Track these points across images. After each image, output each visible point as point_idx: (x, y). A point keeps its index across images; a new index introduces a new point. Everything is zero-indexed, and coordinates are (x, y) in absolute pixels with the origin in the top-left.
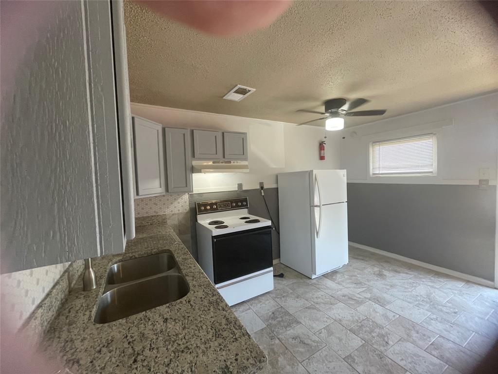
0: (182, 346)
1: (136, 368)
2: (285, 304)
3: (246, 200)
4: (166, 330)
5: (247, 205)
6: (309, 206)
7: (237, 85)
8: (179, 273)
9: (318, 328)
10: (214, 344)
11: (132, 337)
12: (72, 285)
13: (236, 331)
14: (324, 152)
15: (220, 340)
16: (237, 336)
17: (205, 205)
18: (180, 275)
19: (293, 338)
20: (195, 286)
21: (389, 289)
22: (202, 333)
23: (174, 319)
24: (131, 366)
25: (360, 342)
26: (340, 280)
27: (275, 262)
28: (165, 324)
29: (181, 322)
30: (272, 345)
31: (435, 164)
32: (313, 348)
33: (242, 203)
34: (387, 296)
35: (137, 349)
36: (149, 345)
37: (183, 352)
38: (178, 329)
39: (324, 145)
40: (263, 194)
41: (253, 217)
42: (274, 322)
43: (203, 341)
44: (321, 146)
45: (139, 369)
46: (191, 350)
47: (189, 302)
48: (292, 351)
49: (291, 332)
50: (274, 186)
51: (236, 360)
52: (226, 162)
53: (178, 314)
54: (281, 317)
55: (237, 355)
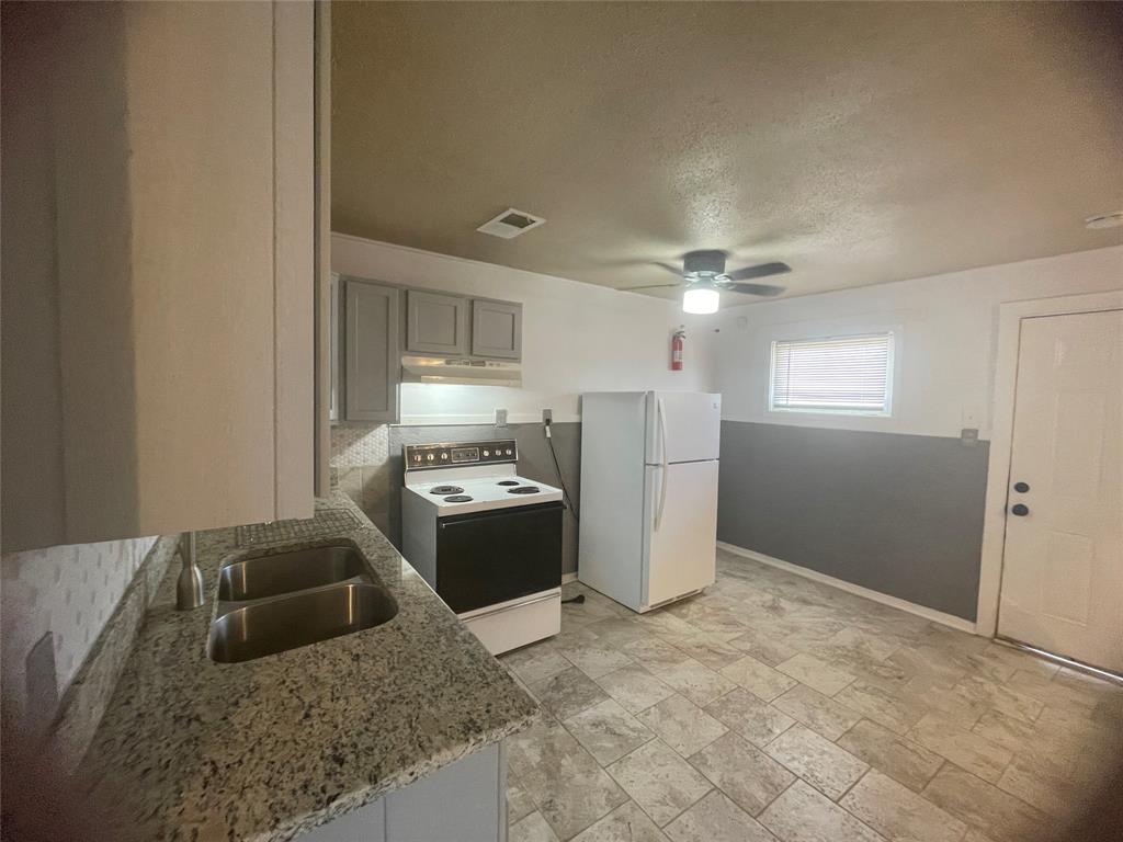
0: (392, 695)
1: (312, 726)
2: (581, 661)
3: (512, 445)
4: (359, 672)
5: (513, 456)
6: (642, 465)
7: (506, 209)
8: (374, 583)
9: (644, 706)
10: (450, 691)
11: (295, 683)
12: (151, 600)
13: (488, 673)
14: (681, 355)
15: (460, 686)
16: (489, 680)
17: (424, 453)
18: (375, 586)
19: (594, 725)
20: (407, 604)
21: (786, 635)
22: (426, 677)
23: (371, 655)
24: (300, 723)
25: (719, 729)
26: (695, 616)
27: (566, 578)
28: (356, 663)
29: (385, 661)
30: (551, 737)
31: (888, 394)
32: (630, 741)
33: (503, 452)
34: (780, 647)
35: (307, 700)
36: (329, 694)
37: (393, 702)
38: (381, 669)
39: (682, 339)
40: (549, 435)
41: (525, 482)
42: (557, 696)
43: (428, 686)
44: (676, 343)
45: (316, 727)
46: (408, 700)
47: (399, 629)
48: (588, 747)
49: (589, 713)
50: (574, 419)
51: (488, 711)
52: (473, 364)
53: (379, 648)
54: (572, 686)
55: (489, 705)
